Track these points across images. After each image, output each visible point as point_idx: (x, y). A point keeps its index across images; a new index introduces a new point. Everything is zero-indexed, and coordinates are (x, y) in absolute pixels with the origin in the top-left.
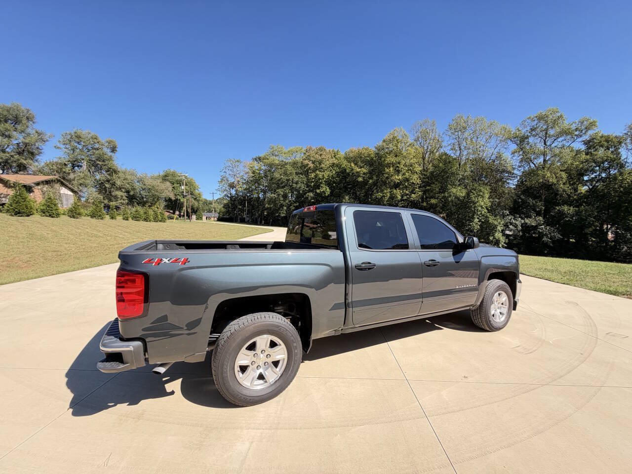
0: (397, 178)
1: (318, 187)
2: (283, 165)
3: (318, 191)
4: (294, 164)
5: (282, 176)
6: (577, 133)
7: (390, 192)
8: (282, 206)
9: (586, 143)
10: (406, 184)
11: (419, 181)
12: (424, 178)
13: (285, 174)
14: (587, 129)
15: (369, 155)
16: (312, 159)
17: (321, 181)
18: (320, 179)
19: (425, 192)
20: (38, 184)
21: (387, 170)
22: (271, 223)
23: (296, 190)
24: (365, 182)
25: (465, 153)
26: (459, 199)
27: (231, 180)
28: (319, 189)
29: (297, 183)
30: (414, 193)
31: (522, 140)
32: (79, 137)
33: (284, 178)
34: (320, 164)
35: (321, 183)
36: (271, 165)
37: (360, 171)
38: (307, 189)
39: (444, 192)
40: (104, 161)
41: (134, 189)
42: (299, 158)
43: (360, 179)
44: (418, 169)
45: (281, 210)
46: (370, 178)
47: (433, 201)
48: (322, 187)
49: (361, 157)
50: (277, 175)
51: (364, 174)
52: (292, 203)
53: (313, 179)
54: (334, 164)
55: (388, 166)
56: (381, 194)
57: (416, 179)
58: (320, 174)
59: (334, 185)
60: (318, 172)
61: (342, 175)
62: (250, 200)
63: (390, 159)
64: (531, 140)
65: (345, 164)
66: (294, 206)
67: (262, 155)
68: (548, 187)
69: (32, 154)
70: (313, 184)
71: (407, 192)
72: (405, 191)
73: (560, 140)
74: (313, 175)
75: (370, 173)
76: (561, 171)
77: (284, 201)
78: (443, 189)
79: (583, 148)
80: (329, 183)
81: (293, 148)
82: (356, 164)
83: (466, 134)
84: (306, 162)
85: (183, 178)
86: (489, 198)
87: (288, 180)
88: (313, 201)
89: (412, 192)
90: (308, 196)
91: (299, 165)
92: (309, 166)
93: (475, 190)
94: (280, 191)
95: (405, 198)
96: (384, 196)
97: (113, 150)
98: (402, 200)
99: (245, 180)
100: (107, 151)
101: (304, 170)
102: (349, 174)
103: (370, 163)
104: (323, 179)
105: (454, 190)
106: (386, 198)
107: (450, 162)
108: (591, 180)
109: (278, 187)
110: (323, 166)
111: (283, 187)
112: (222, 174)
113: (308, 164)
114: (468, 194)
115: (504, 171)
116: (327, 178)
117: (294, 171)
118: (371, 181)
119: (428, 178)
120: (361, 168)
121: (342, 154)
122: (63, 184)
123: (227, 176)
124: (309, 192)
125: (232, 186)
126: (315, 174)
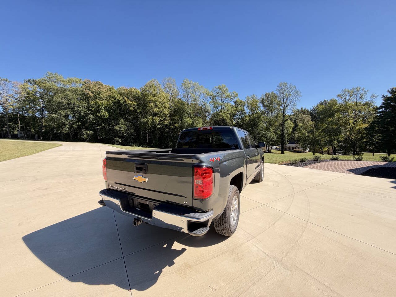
0: (156, 110)
1: (99, 111)
2: (63, 91)
3: (98, 114)
4: (74, 91)
5: (63, 100)
6: (232, 98)
7: (152, 118)
8: (64, 124)
9: (235, 102)
10: (161, 114)
11: (168, 113)
12: (171, 112)
13: (66, 98)
14: (235, 96)
15: (137, 94)
16: (91, 90)
17: (100, 107)
18: (100, 106)
19: (172, 120)
21: (150, 105)
23: (77, 112)
24: (135, 111)
25: (190, 100)
26: (189, 125)
28: (99, 113)
29: (78, 107)
30: (166, 120)
31: (214, 97)
33: (65, 102)
34: (99, 94)
35: (101, 109)
36: (49, 90)
37: (132, 103)
38: (89, 112)
39: (181, 120)
42: (79, 87)
43: (132, 109)
44: (168, 106)
45: (64, 128)
46: (138, 109)
47: (177, 125)
48: (102, 112)
49: (131, 94)
50: (57, 99)
51: (134, 105)
52: (74, 122)
53: (93, 105)
54: (110, 96)
55: (150, 102)
56: (147, 120)
57: (167, 112)
58: (100, 103)
59: (112, 111)
60: (97, 100)
61: (117, 104)
62: (23, 118)
63: (151, 98)
64: (217, 98)
65: (119, 97)
66: (77, 125)
67: (37, 79)
68: (223, 120)
70: (93, 109)
71: (162, 119)
72: (161, 118)
73: (227, 99)
74: (93, 102)
75: (138, 105)
76: (228, 114)
77: (66, 120)
78: (181, 119)
79: (234, 104)
80: (107, 109)
81: (74, 79)
82: (128, 98)
83: (191, 90)
84: (87, 91)
86: (202, 125)
87: (69, 104)
88: (94, 121)
89: (165, 119)
90: (90, 117)
91: (80, 93)
93: (196, 120)
94: (62, 112)
95: (161, 122)
96: (149, 121)
98: (159, 124)
99: (16, 99)
101: (85, 97)
102: (122, 104)
103: (138, 99)
104: (102, 106)
105: (187, 120)
106: (150, 122)
107: (183, 104)
108: (237, 119)
109: (59, 108)
110: (101, 96)
111: (65, 109)
113: (88, 94)
114: (193, 122)
115: (207, 112)
116: (105, 105)
117: (75, 98)
118: (139, 111)
119: (173, 112)
120: (132, 101)
121: (115, 90)
124: (90, 115)
126: (95, 102)
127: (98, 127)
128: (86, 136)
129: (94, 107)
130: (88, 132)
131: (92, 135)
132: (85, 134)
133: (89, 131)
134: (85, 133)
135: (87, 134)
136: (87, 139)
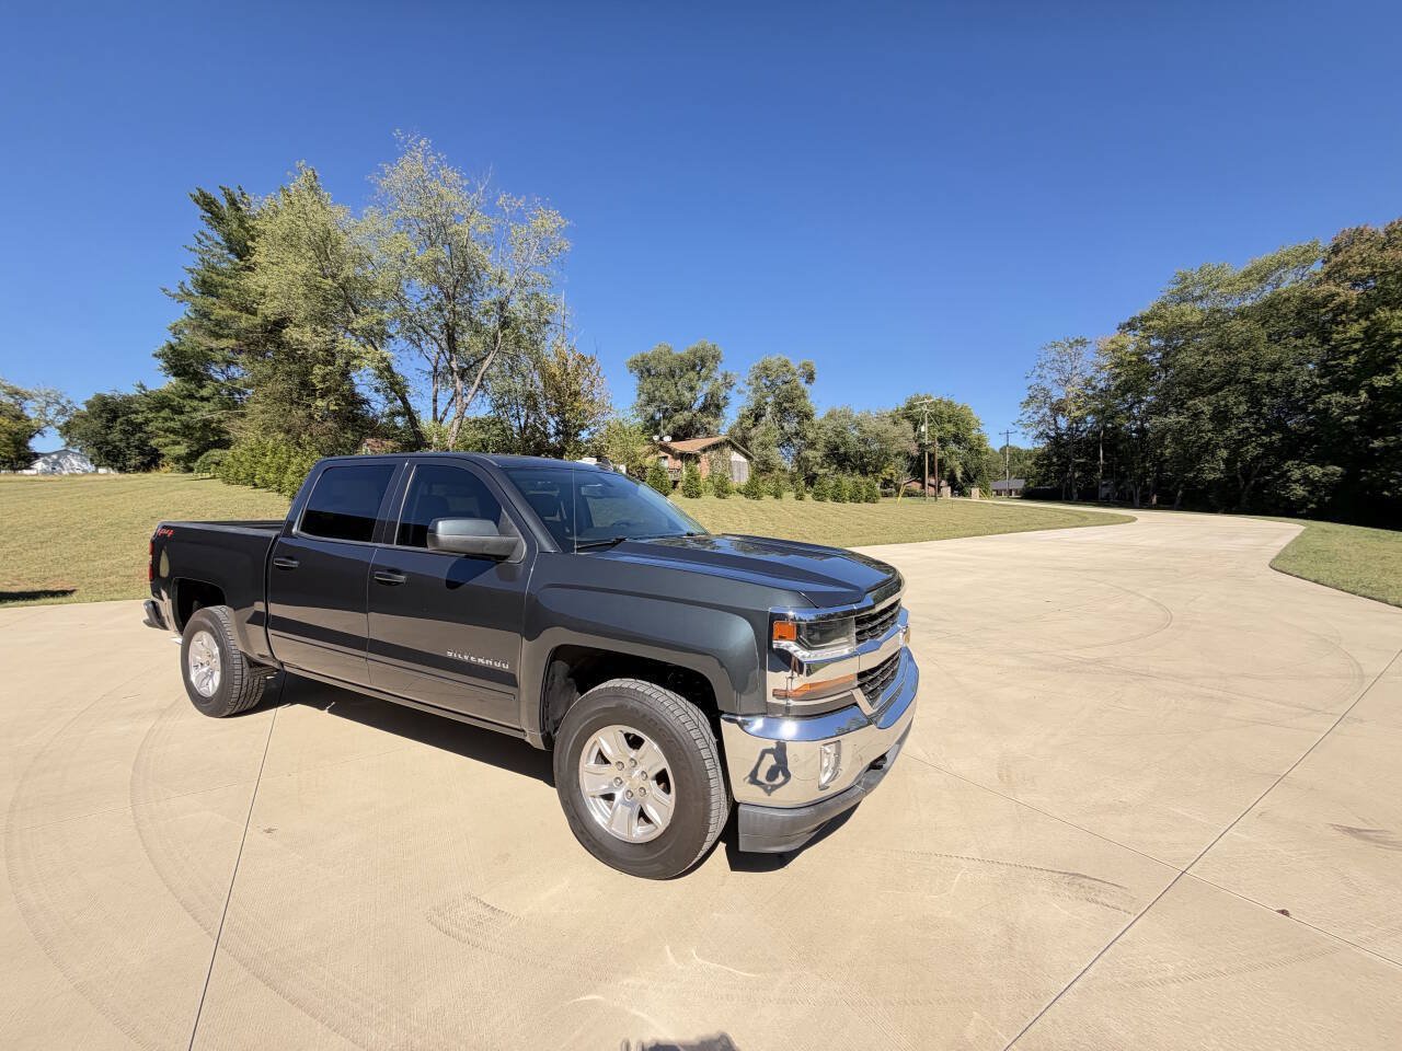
1: (1384, 367)
2: (1215, 321)
3: (1381, 381)
5: (1211, 358)
8: (1208, 449)
13: (1225, 347)
16: (1354, 271)
20: (704, 450)
22: (1178, 502)
23: (1271, 390)
27: (1058, 394)
28: (1389, 372)
29: (1274, 368)
32: (766, 368)
33: (1217, 360)
36: (1171, 332)
38: (1325, 381)
40: (792, 401)
41: (844, 444)
42: (1289, 282)
45: (1208, 461)
50: (1189, 358)
52: (1251, 436)
53: (1355, 341)
60: (1383, 314)
62: (1114, 441)
66: (1261, 445)
69: (718, 407)
70: (1353, 359)
74: (1355, 330)
77: (1218, 430)
81: (1264, 257)
84: (1330, 287)
85: (925, 408)
88: (1355, 418)
90: (1329, 403)
92: (1338, 300)
94: (1203, 405)
97: (810, 378)
99: (1094, 388)
100: (802, 382)
101: (1313, 318)
109: (1197, 392)
111: (1213, 391)
112: (1033, 381)
113: (1333, 296)
117: (1264, 333)
122: (734, 447)
123: (1047, 384)
124: (1330, 393)
125: (1058, 409)
126: (1364, 323)
127: (1377, 444)
128: (1300, 491)
129: (1356, 352)
130: (1316, 472)
131: (1336, 485)
132: (1297, 481)
133: (1322, 466)
134: (1297, 474)
135: (1306, 480)
136: (1303, 501)
